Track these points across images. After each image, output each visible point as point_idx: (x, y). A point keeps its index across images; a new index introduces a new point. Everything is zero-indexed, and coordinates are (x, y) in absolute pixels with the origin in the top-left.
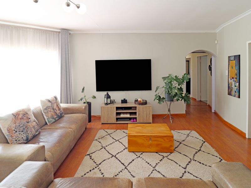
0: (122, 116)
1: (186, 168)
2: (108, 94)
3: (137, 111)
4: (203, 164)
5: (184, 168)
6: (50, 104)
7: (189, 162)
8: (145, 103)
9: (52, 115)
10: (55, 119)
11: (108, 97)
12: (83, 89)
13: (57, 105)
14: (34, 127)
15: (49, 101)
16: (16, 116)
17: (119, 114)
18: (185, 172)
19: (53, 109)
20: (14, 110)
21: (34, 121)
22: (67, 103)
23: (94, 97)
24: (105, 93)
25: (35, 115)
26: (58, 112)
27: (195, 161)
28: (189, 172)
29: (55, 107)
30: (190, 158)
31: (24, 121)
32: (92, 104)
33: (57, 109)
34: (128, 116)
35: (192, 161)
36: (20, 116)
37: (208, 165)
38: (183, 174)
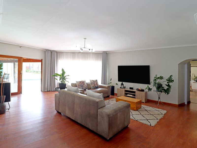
0: (128, 95)
1: (133, 115)
2: (122, 83)
3: (136, 94)
4: (144, 117)
6: (93, 82)
8: (143, 90)
9: (93, 86)
10: (94, 88)
11: (122, 84)
12: (111, 79)
13: (96, 83)
14: (85, 87)
15: (93, 81)
16: (80, 82)
17: (127, 94)
19: (94, 84)
20: (80, 80)
21: (86, 85)
22: (104, 84)
23: (117, 84)
24: (121, 82)
25: (87, 84)
26: (96, 86)
29: (95, 83)
30: (141, 114)
31: (82, 84)
32: (115, 87)
33: (96, 84)
34: (131, 96)
36: (82, 82)
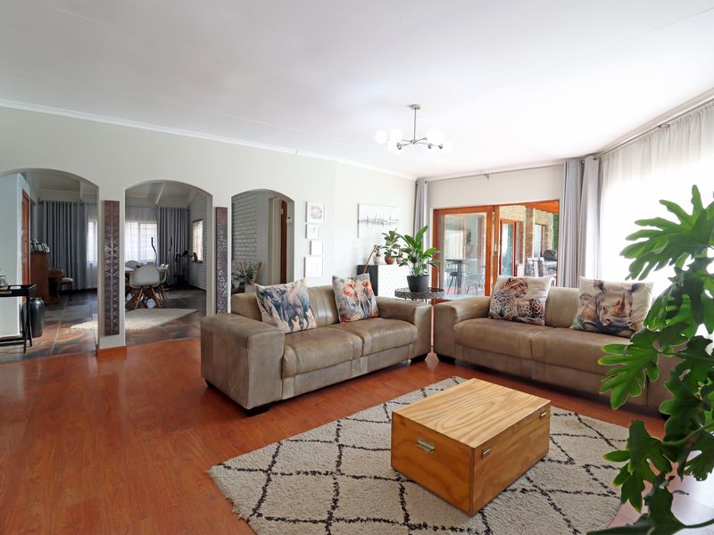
1: (340, 448)
4: (306, 473)
5: (343, 446)
7: (339, 463)
18: (337, 440)
27: (327, 474)
28: (330, 442)
30: (342, 474)
35: (334, 470)
37: (295, 476)
38: (338, 436)
